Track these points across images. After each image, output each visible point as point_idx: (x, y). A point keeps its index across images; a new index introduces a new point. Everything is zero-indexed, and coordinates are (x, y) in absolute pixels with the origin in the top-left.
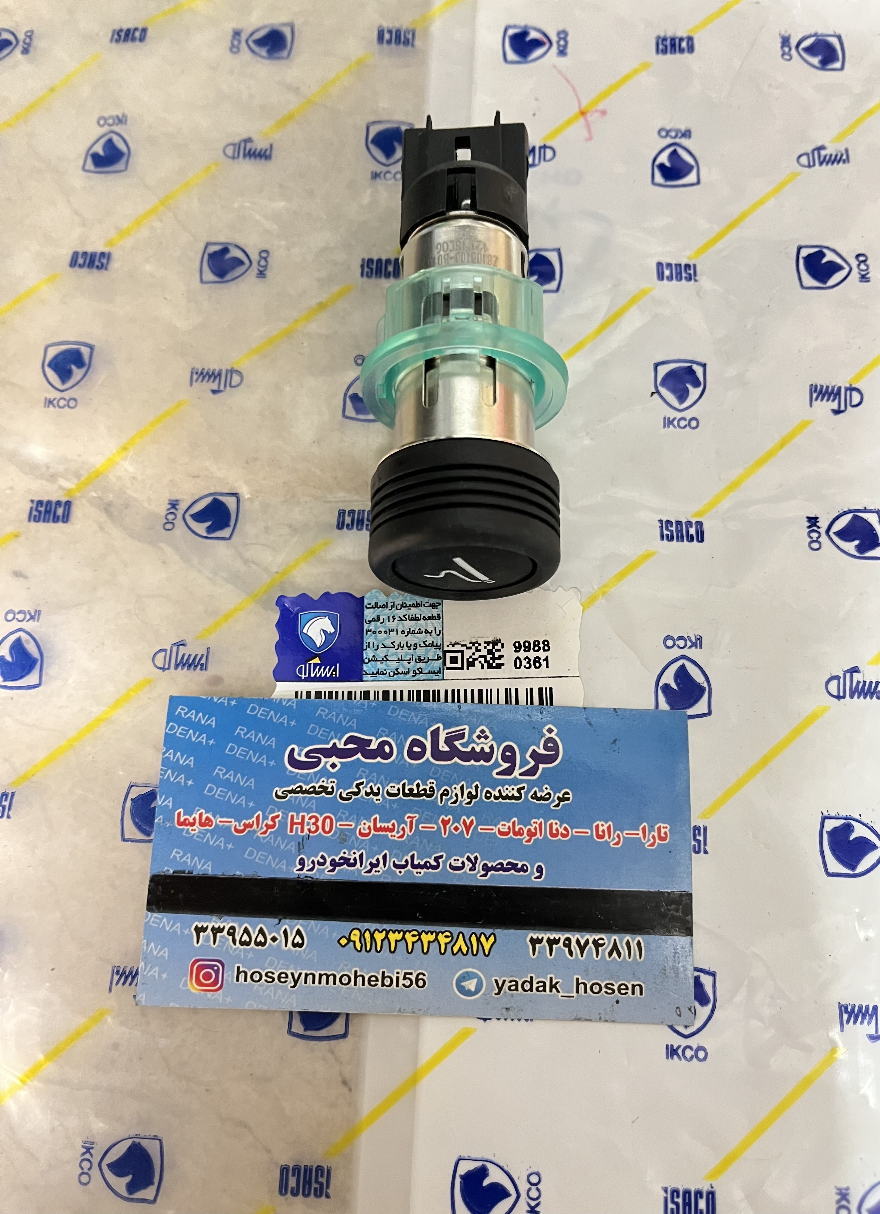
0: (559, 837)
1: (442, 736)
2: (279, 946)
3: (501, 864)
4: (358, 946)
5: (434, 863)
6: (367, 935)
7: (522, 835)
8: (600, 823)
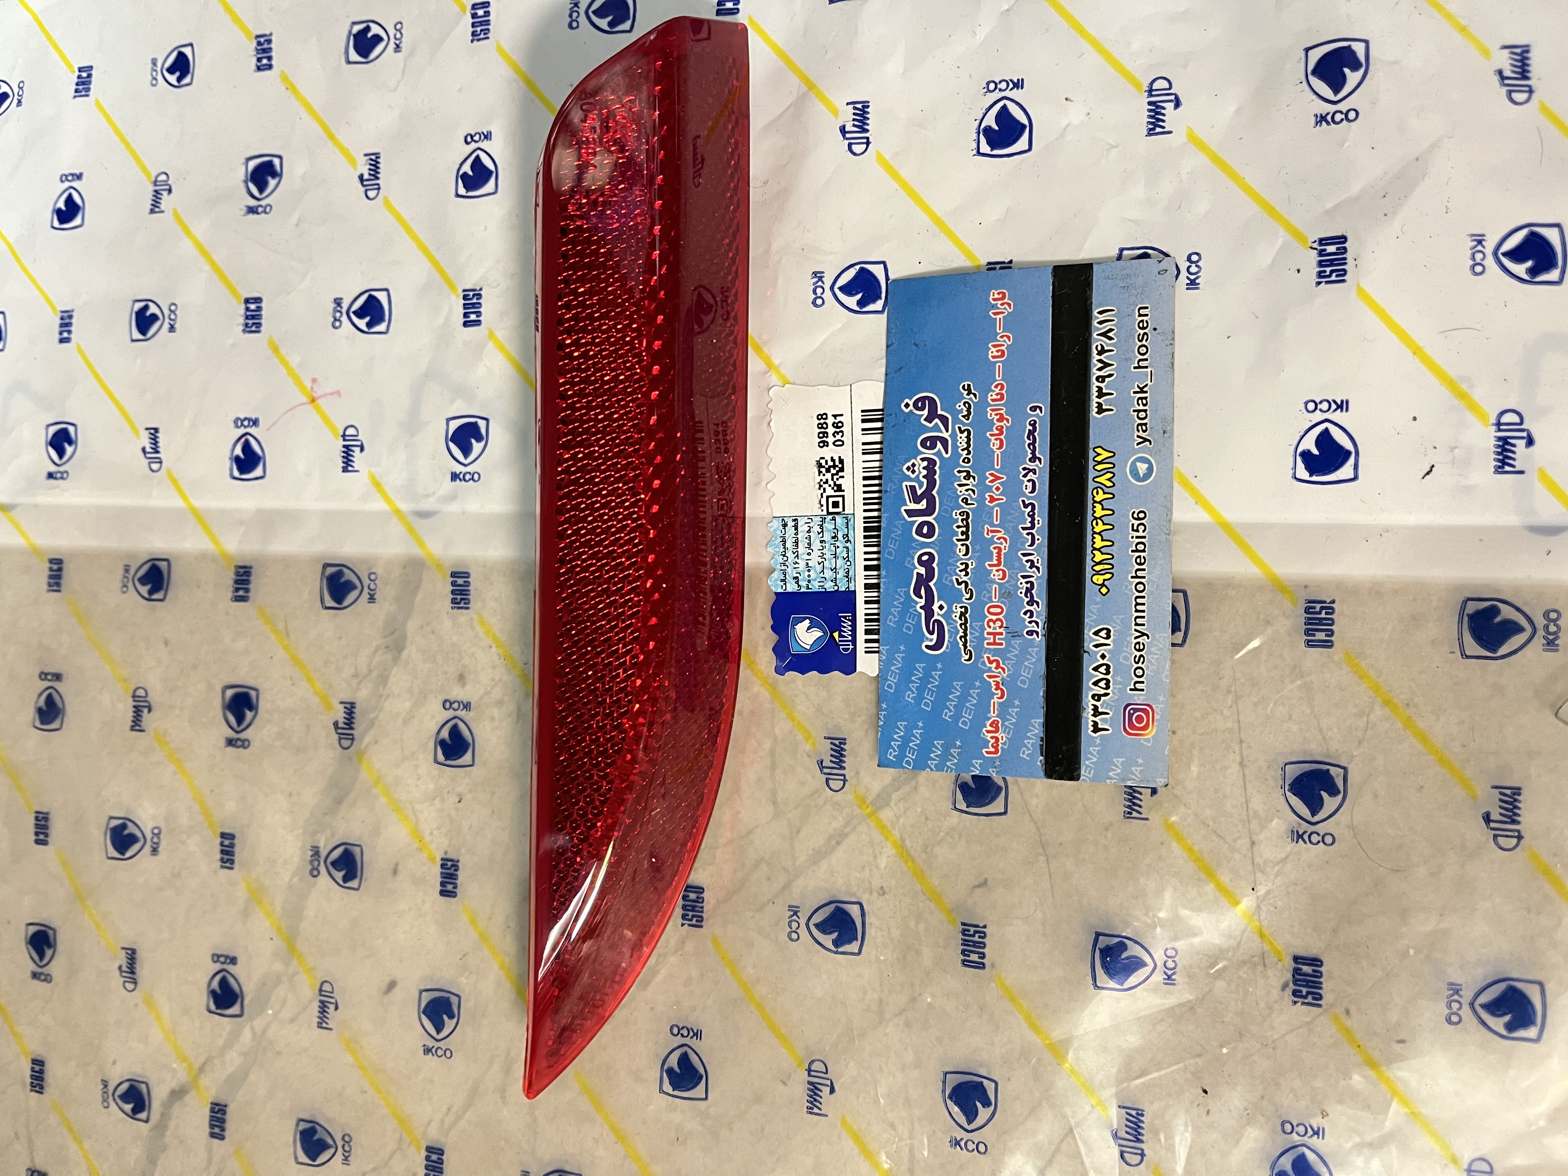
0: (1004, 392)
1: (913, 506)
2: (1109, 651)
3: (1029, 445)
4: (1108, 576)
5: (1030, 508)
6: (1097, 568)
7: (1002, 427)
8: (990, 354)
